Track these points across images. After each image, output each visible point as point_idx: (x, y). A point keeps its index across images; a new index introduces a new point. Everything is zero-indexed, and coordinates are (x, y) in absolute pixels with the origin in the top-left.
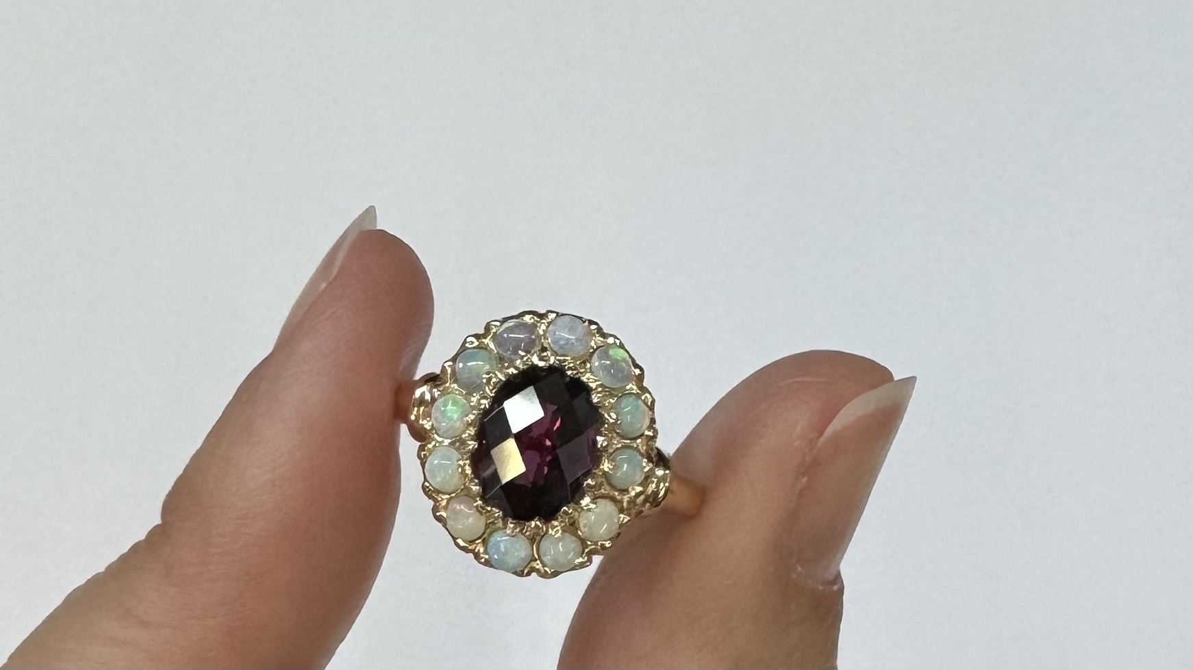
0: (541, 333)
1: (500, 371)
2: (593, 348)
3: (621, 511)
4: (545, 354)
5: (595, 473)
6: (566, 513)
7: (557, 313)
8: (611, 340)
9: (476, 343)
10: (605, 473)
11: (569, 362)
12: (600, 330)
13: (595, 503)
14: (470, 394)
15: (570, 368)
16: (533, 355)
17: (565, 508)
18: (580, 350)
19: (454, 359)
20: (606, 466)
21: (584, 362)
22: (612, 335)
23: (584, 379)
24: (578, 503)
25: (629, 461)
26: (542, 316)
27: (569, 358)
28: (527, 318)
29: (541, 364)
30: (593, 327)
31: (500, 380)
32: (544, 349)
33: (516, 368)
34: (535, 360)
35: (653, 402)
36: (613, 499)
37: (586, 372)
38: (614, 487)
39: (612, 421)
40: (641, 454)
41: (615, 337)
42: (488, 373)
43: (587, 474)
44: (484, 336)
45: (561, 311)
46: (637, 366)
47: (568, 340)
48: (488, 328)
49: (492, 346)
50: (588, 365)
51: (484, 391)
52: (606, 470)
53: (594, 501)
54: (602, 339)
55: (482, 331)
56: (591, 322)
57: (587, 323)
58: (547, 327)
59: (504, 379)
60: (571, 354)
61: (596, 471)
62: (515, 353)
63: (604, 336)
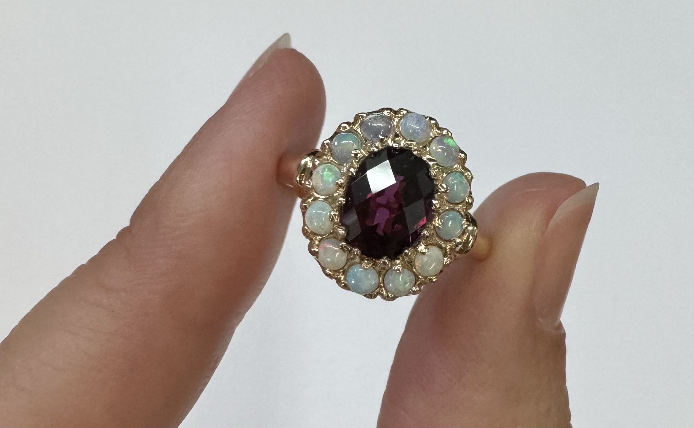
0: (395, 124)
1: (364, 149)
2: (432, 137)
3: (445, 255)
4: (397, 139)
5: (428, 227)
6: (406, 255)
7: (407, 111)
8: (445, 132)
9: (348, 128)
10: (435, 227)
11: (414, 146)
12: (436, 124)
13: (428, 249)
14: (341, 164)
15: (415, 150)
16: (388, 139)
17: (407, 251)
18: (422, 138)
19: (331, 139)
20: (437, 222)
21: (425, 147)
22: (445, 129)
23: (425, 159)
24: (415, 247)
25: (453, 219)
26: (396, 112)
27: (415, 143)
28: (386, 113)
29: (396, 145)
30: (433, 122)
31: (364, 156)
32: (397, 136)
33: (377, 147)
34: (390, 142)
35: (472, 178)
36: (440, 247)
37: (426, 154)
38: (441, 239)
39: (443, 190)
40: (462, 216)
41: (448, 130)
42: (355, 150)
43: (424, 227)
44: (354, 124)
45: (410, 110)
46: (462, 152)
47: (414, 130)
48: (357, 117)
49: (359, 130)
50: (428, 149)
51: (352, 163)
52: (437, 225)
53: (426, 246)
54: (439, 132)
55: (352, 121)
56: (431, 119)
57: (428, 119)
58: (400, 120)
59: (366, 155)
60: (416, 140)
61: (430, 225)
62: (376, 136)
63: (439, 128)
